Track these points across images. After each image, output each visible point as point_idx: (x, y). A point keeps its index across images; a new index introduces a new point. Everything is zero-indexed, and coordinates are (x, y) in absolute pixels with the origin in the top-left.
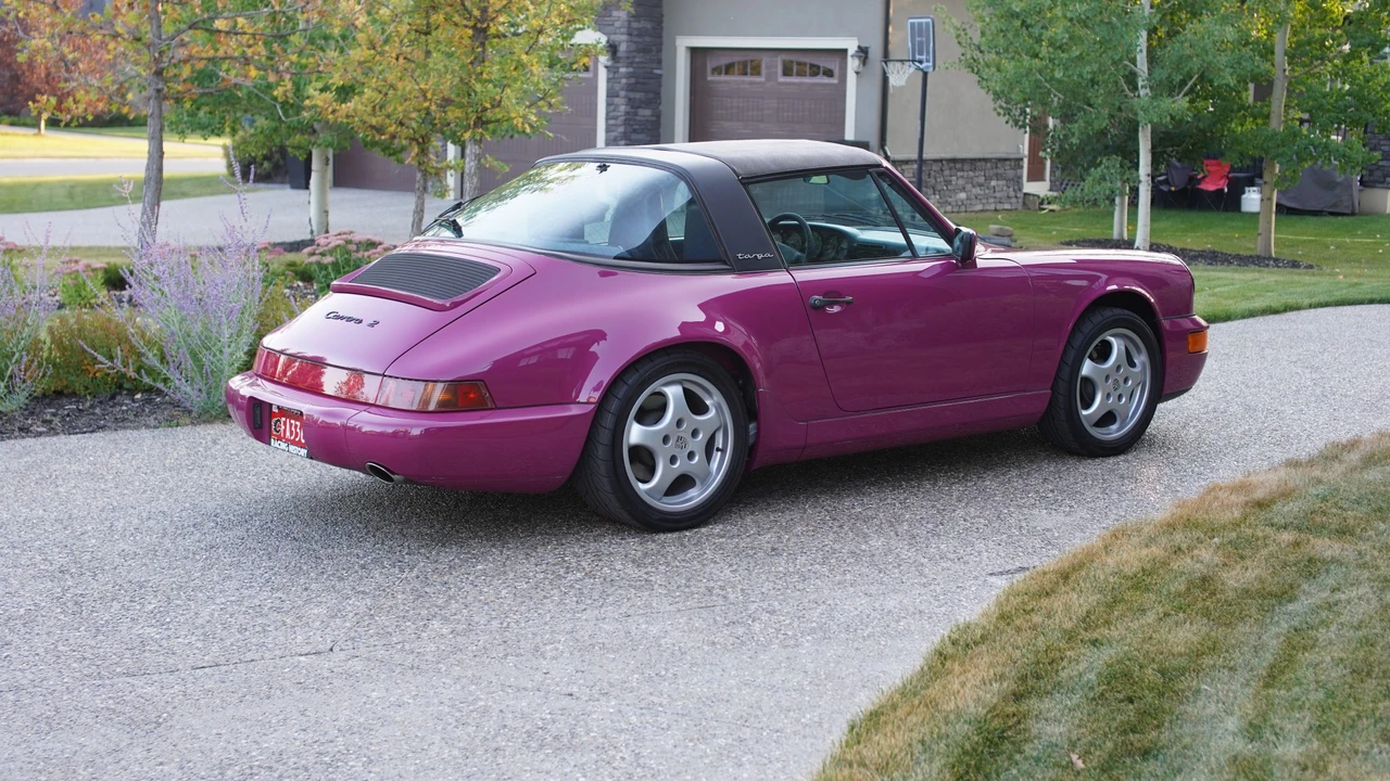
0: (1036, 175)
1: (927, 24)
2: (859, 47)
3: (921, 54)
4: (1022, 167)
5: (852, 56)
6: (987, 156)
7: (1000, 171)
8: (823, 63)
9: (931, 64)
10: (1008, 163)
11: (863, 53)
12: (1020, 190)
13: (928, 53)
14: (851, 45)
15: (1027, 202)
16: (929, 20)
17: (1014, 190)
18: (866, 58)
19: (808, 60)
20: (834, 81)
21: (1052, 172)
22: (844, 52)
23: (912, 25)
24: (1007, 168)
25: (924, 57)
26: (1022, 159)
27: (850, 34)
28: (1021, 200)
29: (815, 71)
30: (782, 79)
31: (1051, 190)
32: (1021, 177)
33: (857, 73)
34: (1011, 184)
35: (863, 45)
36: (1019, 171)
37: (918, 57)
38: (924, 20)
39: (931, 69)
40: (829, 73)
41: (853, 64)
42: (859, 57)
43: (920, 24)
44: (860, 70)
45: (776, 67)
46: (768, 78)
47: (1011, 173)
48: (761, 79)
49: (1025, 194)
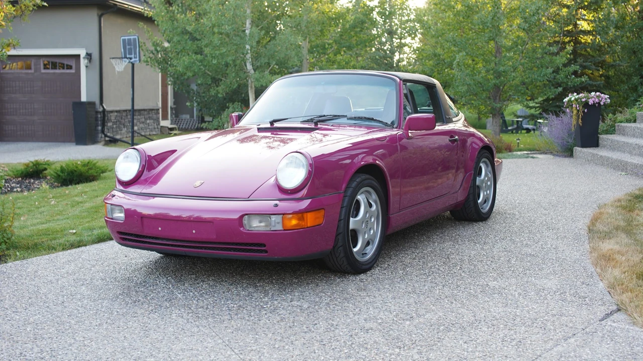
0: (165, 117)
1: (135, 40)
2: (87, 53)
3: (130, 54)
4: (159, 113)
5: (84, 58)
6: (146, 108)
7: (151, 115)
8: (66, 62)
9: (138, 59)
10: (153, 111)
11: (89, 56)
12: (159, 124)
13: (135, 53)
14: (82, 53)
15: (162, 130)
16: (136, 37)
17: (157, 125)
18: (91, 59)
19: (58, 60)
20: (73, 71)
21: (171, 115)
22: (78, 56)
23: (124, 40)
24: (153, 114)
25: (133, 56)
26: (159, 109)
27: (81, 46)
28: (159, 130)
29: (63, 66)
30: (43, 71)
31: (171, 124)
32: (159, 118)
33: (87, 67)
34: (155, 121)
35: (89, 52)
36: (158, 115)
37: (128, 56)
38: (132, 37)
39: (138, 62)
40: (70, 67)
41: (83, 62)
42: (88, 58)
43: (129, 40)
44: (88, 65)
45: (40, 64)
46: (36, 71)
47: (155, 116)
48: (32, 71)
49: (161, 127)
